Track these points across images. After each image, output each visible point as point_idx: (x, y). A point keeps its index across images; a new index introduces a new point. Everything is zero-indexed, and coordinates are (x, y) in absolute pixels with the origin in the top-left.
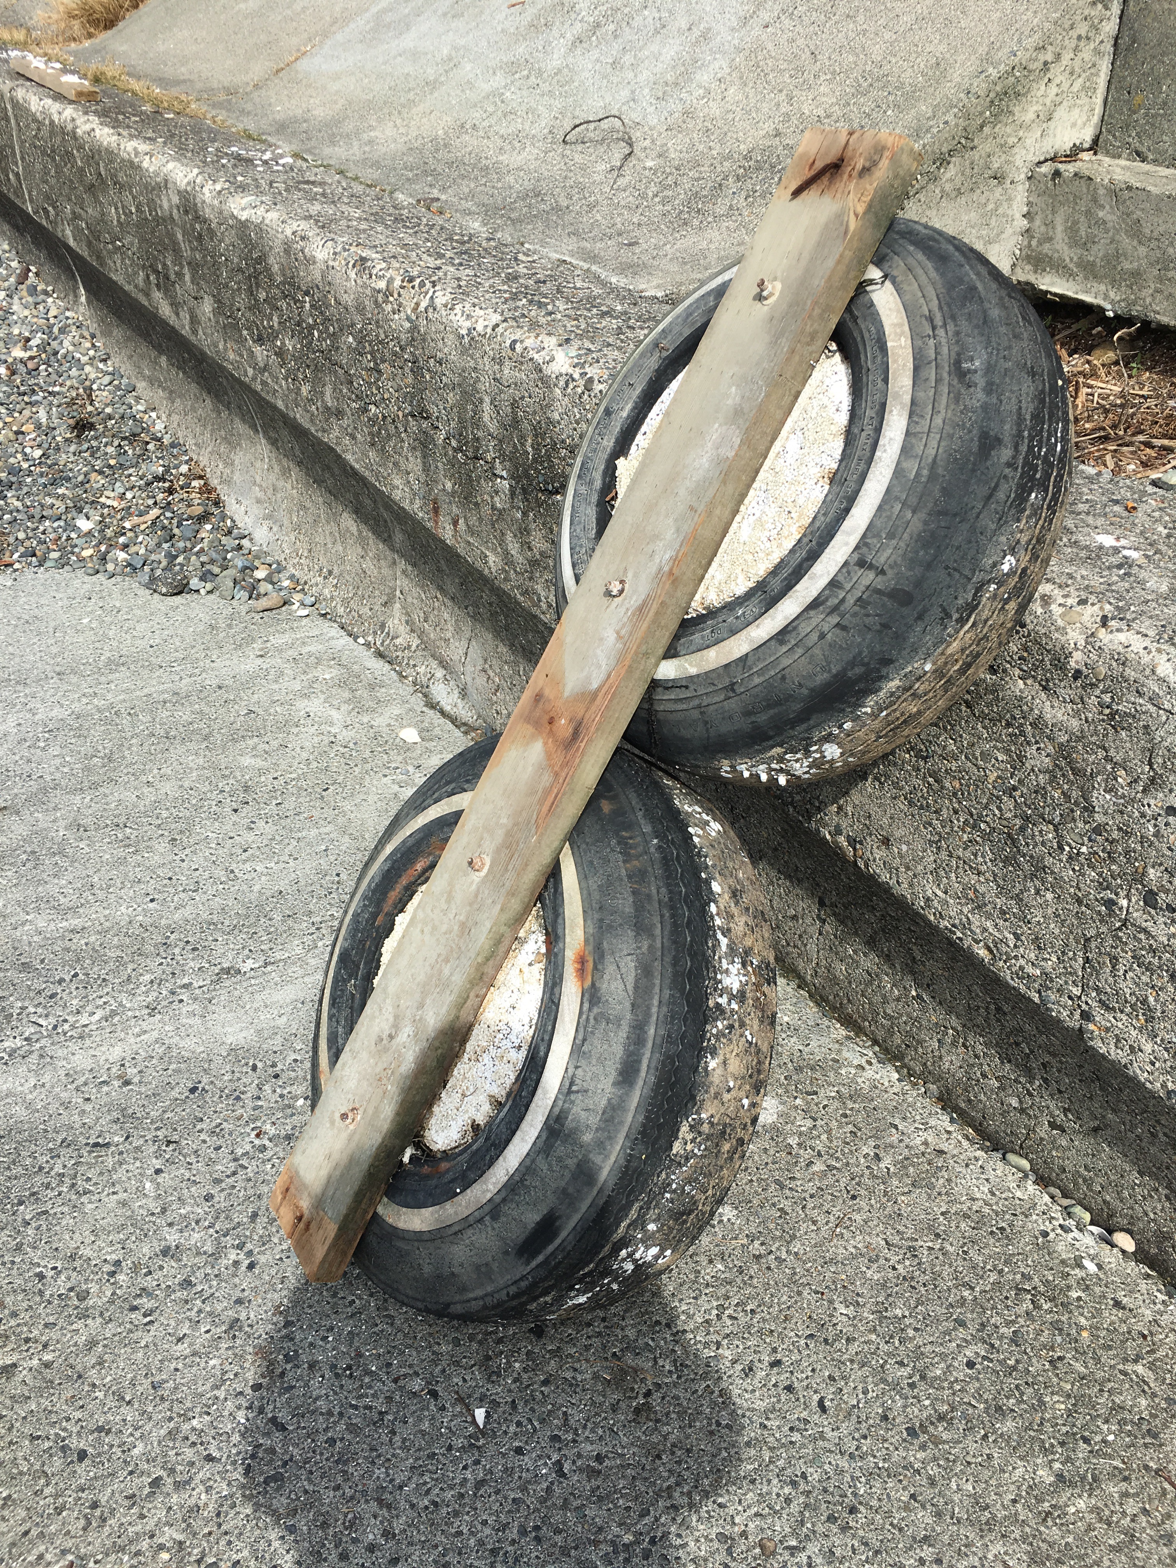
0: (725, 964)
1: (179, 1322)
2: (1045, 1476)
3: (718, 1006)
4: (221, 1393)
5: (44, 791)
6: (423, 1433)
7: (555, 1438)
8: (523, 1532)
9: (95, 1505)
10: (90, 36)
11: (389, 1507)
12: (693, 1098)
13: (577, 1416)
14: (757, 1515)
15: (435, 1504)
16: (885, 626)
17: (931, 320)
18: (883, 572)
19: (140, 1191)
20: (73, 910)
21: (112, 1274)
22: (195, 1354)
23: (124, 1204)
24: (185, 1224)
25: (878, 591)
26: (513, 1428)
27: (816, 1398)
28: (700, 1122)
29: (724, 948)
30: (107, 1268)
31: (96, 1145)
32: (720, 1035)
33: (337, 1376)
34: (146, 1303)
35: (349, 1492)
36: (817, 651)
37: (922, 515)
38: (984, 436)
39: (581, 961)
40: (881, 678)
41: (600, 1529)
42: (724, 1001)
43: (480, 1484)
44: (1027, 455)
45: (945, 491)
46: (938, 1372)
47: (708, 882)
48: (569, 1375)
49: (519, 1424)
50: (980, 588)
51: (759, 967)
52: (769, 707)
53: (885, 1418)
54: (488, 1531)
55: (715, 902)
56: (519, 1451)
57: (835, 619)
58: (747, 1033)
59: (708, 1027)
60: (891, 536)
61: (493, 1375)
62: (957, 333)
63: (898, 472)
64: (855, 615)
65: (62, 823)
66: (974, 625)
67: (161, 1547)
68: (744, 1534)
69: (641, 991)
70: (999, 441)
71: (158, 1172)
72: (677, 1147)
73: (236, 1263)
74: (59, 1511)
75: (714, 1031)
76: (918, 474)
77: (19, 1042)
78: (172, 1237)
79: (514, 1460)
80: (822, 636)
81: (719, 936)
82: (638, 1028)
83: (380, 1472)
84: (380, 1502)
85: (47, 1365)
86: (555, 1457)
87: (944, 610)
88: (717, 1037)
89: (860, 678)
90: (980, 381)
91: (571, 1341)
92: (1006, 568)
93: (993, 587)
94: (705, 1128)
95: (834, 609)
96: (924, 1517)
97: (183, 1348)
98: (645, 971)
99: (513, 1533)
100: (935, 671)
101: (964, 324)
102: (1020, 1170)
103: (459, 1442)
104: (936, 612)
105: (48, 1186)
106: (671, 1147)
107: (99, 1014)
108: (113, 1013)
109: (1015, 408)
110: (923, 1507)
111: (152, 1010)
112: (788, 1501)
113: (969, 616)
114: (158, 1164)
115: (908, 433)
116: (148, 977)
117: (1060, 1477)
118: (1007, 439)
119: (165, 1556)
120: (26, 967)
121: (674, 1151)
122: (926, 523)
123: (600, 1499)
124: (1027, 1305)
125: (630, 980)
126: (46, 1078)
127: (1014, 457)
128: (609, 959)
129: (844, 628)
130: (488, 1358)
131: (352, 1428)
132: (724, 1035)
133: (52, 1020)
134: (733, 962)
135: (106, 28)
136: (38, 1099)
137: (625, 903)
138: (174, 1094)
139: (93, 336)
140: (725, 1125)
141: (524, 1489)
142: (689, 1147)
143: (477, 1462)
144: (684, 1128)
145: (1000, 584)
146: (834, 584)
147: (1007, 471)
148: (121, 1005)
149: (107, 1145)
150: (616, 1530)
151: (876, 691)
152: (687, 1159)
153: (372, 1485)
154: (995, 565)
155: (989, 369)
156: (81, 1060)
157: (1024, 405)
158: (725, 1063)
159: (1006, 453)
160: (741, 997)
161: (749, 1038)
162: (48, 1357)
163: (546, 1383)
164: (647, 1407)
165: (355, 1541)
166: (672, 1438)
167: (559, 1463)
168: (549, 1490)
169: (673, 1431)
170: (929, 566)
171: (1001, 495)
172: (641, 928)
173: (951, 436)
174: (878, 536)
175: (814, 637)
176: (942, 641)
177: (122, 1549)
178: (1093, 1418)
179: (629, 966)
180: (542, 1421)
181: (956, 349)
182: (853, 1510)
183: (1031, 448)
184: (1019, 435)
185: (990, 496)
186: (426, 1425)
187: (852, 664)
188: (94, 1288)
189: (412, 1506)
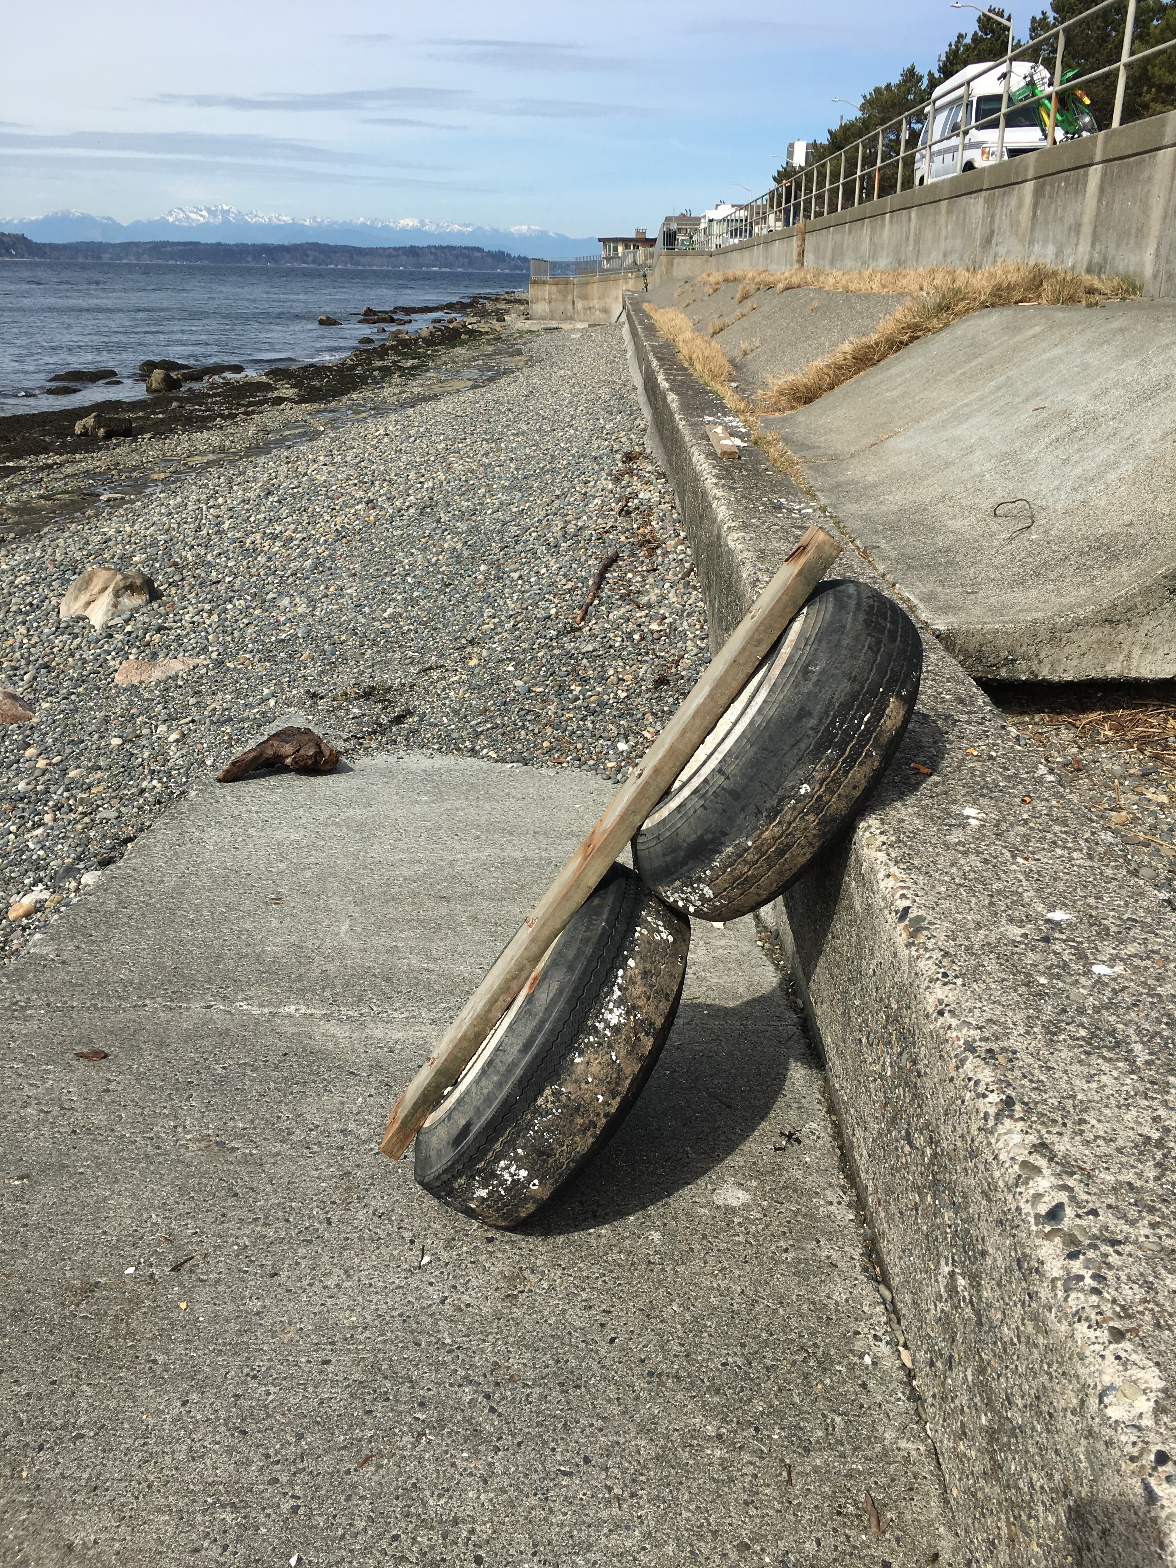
0: (611, 1005)
1: (323, 1162)
2: (710, 1430)
3: (595, 1027)
4: (315, 1198)
5: (472, 894)
6: (392, 1255)
7: (455, 1287)
8: (401, 1315)
9: (224, 1215)
10: (793, 408)
11: (349, 1276)
12: (559, 1075)
13: (474, 1282)
14: (524, 1364)
15: (371, 1285)
16: (724, 811)
17: (807, 640)
18: (728, 778)
19: (354, 1101)
20: (436, 960)
21: (311, 1130)
22: (319, 1178)
23: (342, 1103)
24: (361, 1123)
25: (724, 789)
26: (437, 1273)
27: (613, 1335)
28: (561, 1093)
29: (615, 997)
30: (311, 1126)
31: (352, 1073)
32: (589, 1045)
33: (374, 1214)
34: (316, 1148)
35: (336, 1261)
36: (692, 820)
37: (755, 749)
38: (802, 709)
39: (535, 979)
40: (721, 844)
41: (439, 1331)
42: (600, 1026)
43: (399, 1287)
44: (829, 726)
45: (771, 738)
46: (700, 1358)
47: (627, 958)
48: (487, 1265)
49: (442, 1273)
50: (781, 800)
51: (642, 1021)
52: (671, 852)
53: (642, 1361)
54: (384, 1306)
55: (625, 970)
56: (431, 1284)
57: (702, 802)
58: (613, 1054)
59: (582, 1036)
60: (737, 758)
61: (448, 1246)
62: (816, 650)
63: (752, 722)
64: (711, 801)
65: (467, 914)
66: (779, 822)
67: (237, 1244)
68: (508, 1368)
69: (553, 1002)
70: (810, 714)
71: (371, 1096)
72: (540, 1101)
73: (372, 1149)
74: (208, 1211)
75: (586, 1040)
76: (760, 725)
77: (356, 1014)
78: (351, 1126)
79: (425, 1286)
80: (695, 812)
81: (616, 988)
82: (543, 1022)
83: (357, 1261)
84: (346, 1272)
85: (251, 1155)
86: (446, 1294)
87: (757, 808)
88: (586, 1045)
89: (712, 841)
90: (814, 678)
91: (504, 1252)
92: (802, 791)
93: (793, 801)
94: (564, 1098)
95: (703, 796)
96: (615, 1409)
97: (316, 1173)
98: (560, 991)
99: (395, 1314)
100: (756, 848)
101: (824, 644)
102: (882, 1297)
103: (405, 1266)
104: (752, 808)
105: (314, 1082)
106: (536, 1100)
107: (406, 1014)
108: (414, 1017)
109: (828, 697)
110: (619, 1405)
111: (434, 1021)
112: (547, 1366)
113: (776, 817)
114: (373, 1092)
115: (764, 701)
116: (444, 1005)
117: (719, 1436)
118: (816, 713)
119: (236, 1247)
120: (388, 980)
121: (538, 1103)
122: (755, 753)
123: (452, 1321)
124: (800, 1358)
125: (551, 995)
126: (354, 1036)
127: (818, 725)
128: (547, 981)
129: (705, 808)
130: (454, 1239)
131: (361, 1238)
132: (593, 1047)
133: (380, 1009)
134: (618, 1007)
135: (805, 403)
136: (343, 1043)
137: (571, 953)
138: (409, 1065)
139: (706, 621)
140: (579, 1105)
141: (418, 1299)
142: (549, 1105)
143: (406, 1278)
144: (548, 1092)
145: (798, 801)
146: (706, 781)
147: (810, 732)
148: (420, 1014)
149: (357, 1075)
150: (446, 1335)
151: (721, 852)
152: (547, 1114)
153: (349, 1263)
154: (793, 787)
155: (823, 672)
156: (378, 1033)
157: (836, 697)
158: (588, 1063)
159: (813, 722)
160: (616, 1029)
161: (614, 1058)
162: (254, 1152)
163: (471, 1262)
164: (516, 1297)
165: (321, 1281)
166: (514, 1315)
167: (446, 1297)
168: (431, 1305)
169: (517, 1312)
170: (751, 779)
171: (803, 746)
172: (571, 968)
173: (784, 706)
174: (730, 756)
175: (692, 811)
176: (756, 828)
177: (221, 1237)
178: (776, 1423)
179: (555, 986)
180: (455, 1277)
181: (810, 658)
182: (578, 1387)
183: (833, 722)
184: (827, 713)
185: (794, 746)
186: (395, 1253)
187: (707, 831)
188: (298, 1132)
189: (359, 1281)
